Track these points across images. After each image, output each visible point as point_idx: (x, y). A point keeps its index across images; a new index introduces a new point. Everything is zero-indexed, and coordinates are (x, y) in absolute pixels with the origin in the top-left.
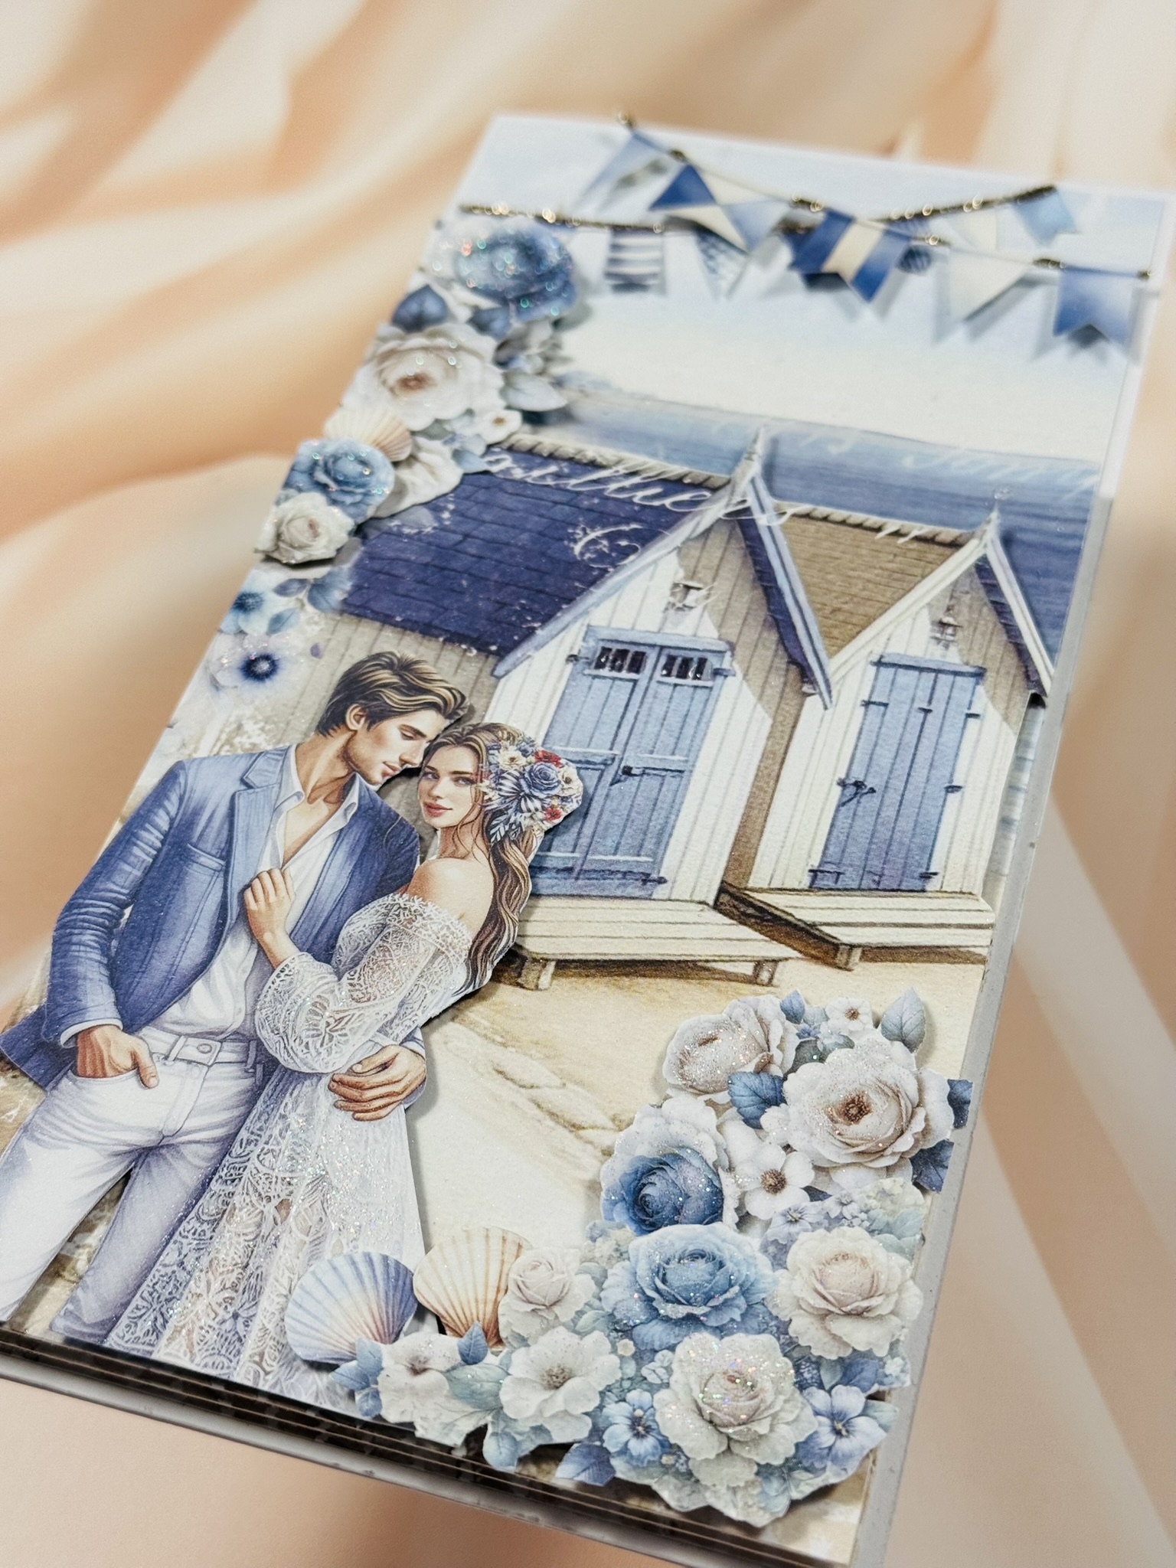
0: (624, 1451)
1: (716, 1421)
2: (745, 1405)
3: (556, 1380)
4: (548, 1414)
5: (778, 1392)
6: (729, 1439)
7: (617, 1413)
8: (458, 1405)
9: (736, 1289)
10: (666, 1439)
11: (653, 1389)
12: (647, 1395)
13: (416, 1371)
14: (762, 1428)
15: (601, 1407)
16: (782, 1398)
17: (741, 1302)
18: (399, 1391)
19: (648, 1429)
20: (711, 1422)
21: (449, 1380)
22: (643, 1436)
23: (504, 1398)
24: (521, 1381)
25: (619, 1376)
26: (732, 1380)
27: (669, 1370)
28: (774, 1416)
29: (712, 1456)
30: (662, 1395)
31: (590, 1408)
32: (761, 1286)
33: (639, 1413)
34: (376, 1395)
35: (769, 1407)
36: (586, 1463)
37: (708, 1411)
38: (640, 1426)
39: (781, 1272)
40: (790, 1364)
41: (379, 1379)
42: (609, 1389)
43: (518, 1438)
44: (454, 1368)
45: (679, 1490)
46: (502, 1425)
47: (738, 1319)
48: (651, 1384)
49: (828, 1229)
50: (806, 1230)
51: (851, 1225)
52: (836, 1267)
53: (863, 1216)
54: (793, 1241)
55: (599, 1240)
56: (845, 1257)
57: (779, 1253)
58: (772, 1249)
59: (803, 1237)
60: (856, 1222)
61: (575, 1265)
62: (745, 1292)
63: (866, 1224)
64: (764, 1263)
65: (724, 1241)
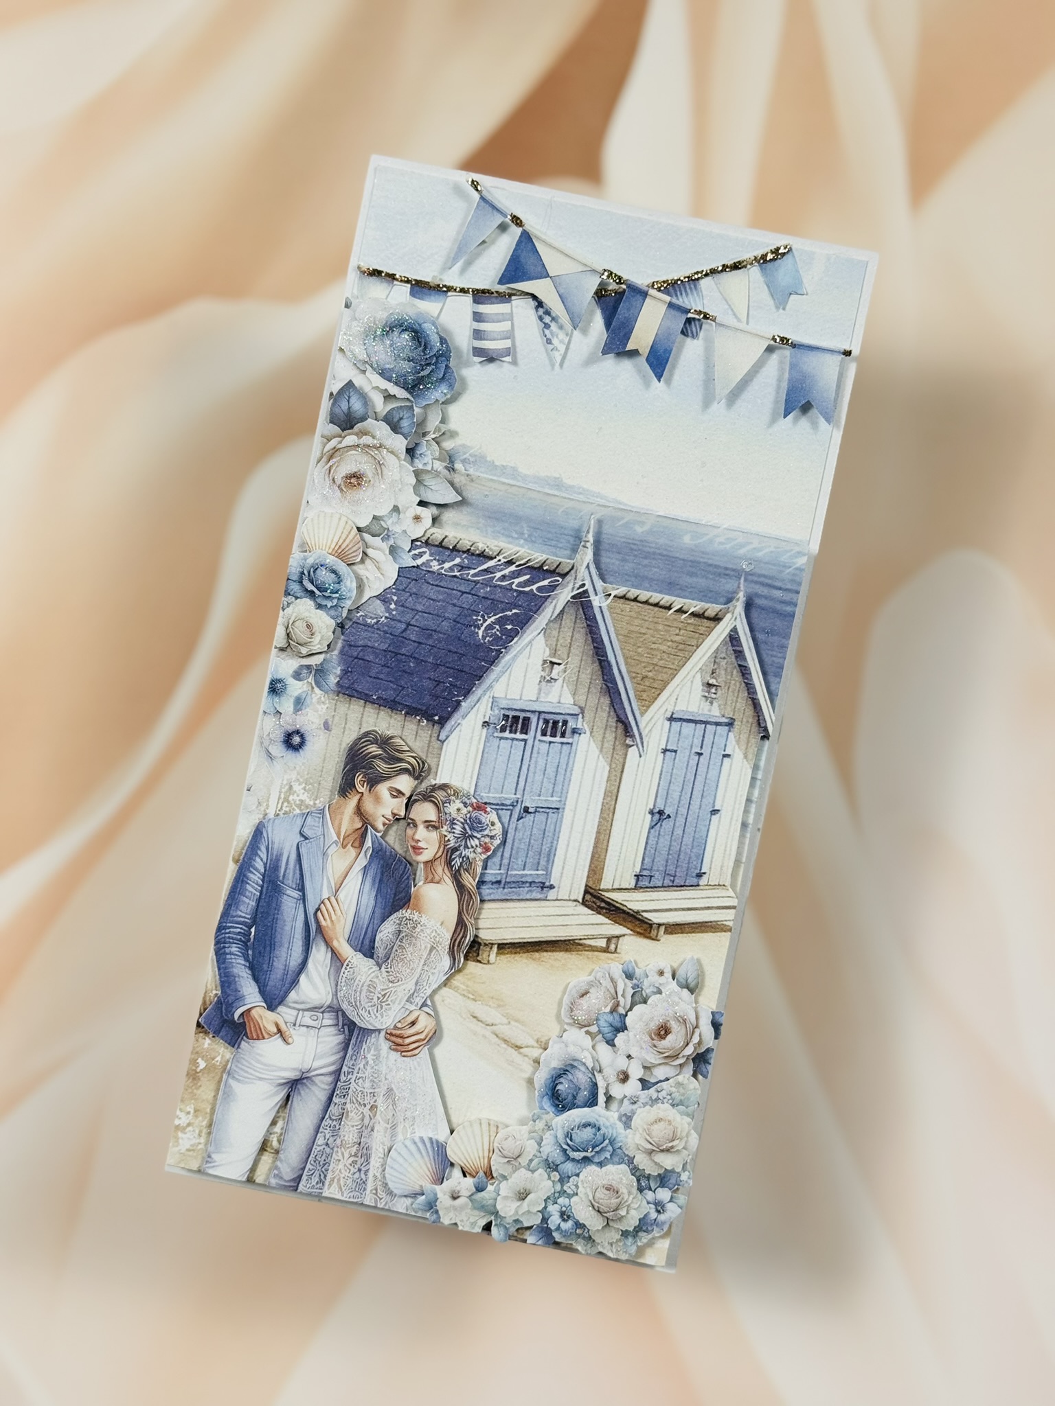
0: (558, 1228)
1: (601, 1210)
2: (614, 1201)
3: (523, 1196)
4: (520, 1213)
5: (630, 1193)
6: (608, 1219)
7: (554, 1210)
8: (476, 1212)
9: (607, 1141)
10: (578, 1221)
11: (570, 1196)
12: (567, 1199)
13: (454, 1198)
14: (623, 1212)
15: (545, 1208)
16: (632, 1197)
17: (610, 1148)
18: (447, 1209)
19: (569, 1217)
20: (599, 1211)
21: (471, 1200)
22: (567, 1221)
23: (498, 1207)
24: (506, 1198)
25: (553, 1192)
26: (608, 1189)
27: (577, 1186)
28: (628, 1206)
29: (600, 1228)
30: (574, 1199)
31: (540, 1209)
32: (619, 1139)
33: (564, 1209)
34: (437, 1212)
35: (626, 1201)
36: (541, 1236)
37: (596, 1205)
38: (565, 1216)
39: (629, 1131)
40: (635, 1179)
41: (437, 1204)
42: (548, 1198)
43: (508, 1226)
44: (472, 1195)
45: (586, 1246)
46: (499, 1220)
47: (609, 1157)
48: (568, 1194)
49: (651, 1106)
50: (640, 1107)
51: (663, 1103)
52: (656, 1126)
53: (669, 1097)
54: (634, 1114)
55: (537, 1121)
56: (660, 1120)
57: (627, 1120)
58: (624, 1119)
59: (639, 1111)
60: (665, 1101)
61: (526, 1136)
62: (612, 1143)
63: (671, 1101)
64: (620, 1126)
65: (600, 1116)
